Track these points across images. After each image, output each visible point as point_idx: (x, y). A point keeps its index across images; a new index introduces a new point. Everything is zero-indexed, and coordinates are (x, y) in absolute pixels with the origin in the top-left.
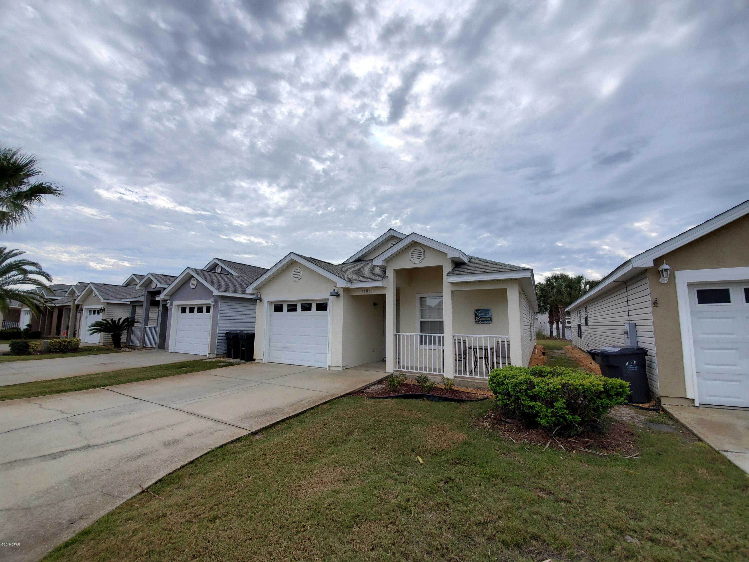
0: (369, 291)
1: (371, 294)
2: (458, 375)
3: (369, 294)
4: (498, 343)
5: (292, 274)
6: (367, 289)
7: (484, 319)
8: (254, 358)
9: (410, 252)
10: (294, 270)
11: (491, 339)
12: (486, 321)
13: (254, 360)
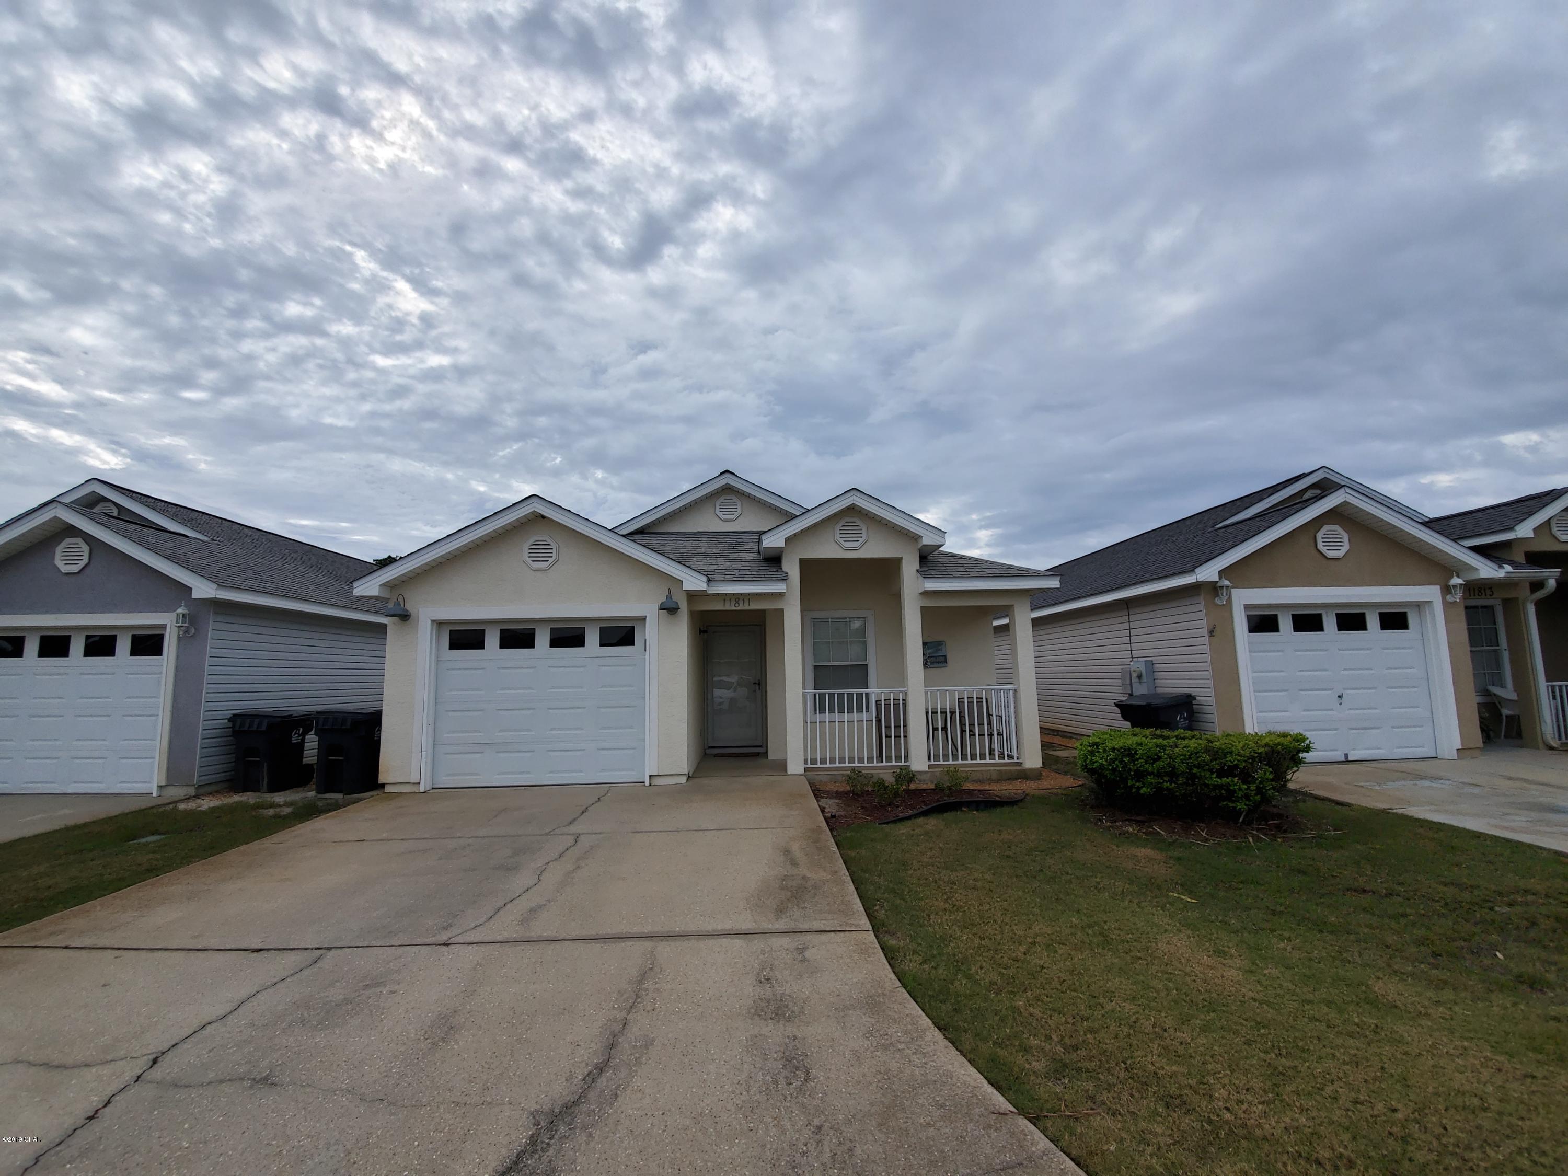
0: (741, 602)
1: (746, 607)
2: (933, 762)
3: (741, 607)
4: (961, 701)
5: (526, 551)
6: (738, 597)
7: (933, 659)
8: (380, 782)
9: (838, 527)
10: (531, 541)
11: (952, 693)
12: (938, 662)
13: (383, 786)
